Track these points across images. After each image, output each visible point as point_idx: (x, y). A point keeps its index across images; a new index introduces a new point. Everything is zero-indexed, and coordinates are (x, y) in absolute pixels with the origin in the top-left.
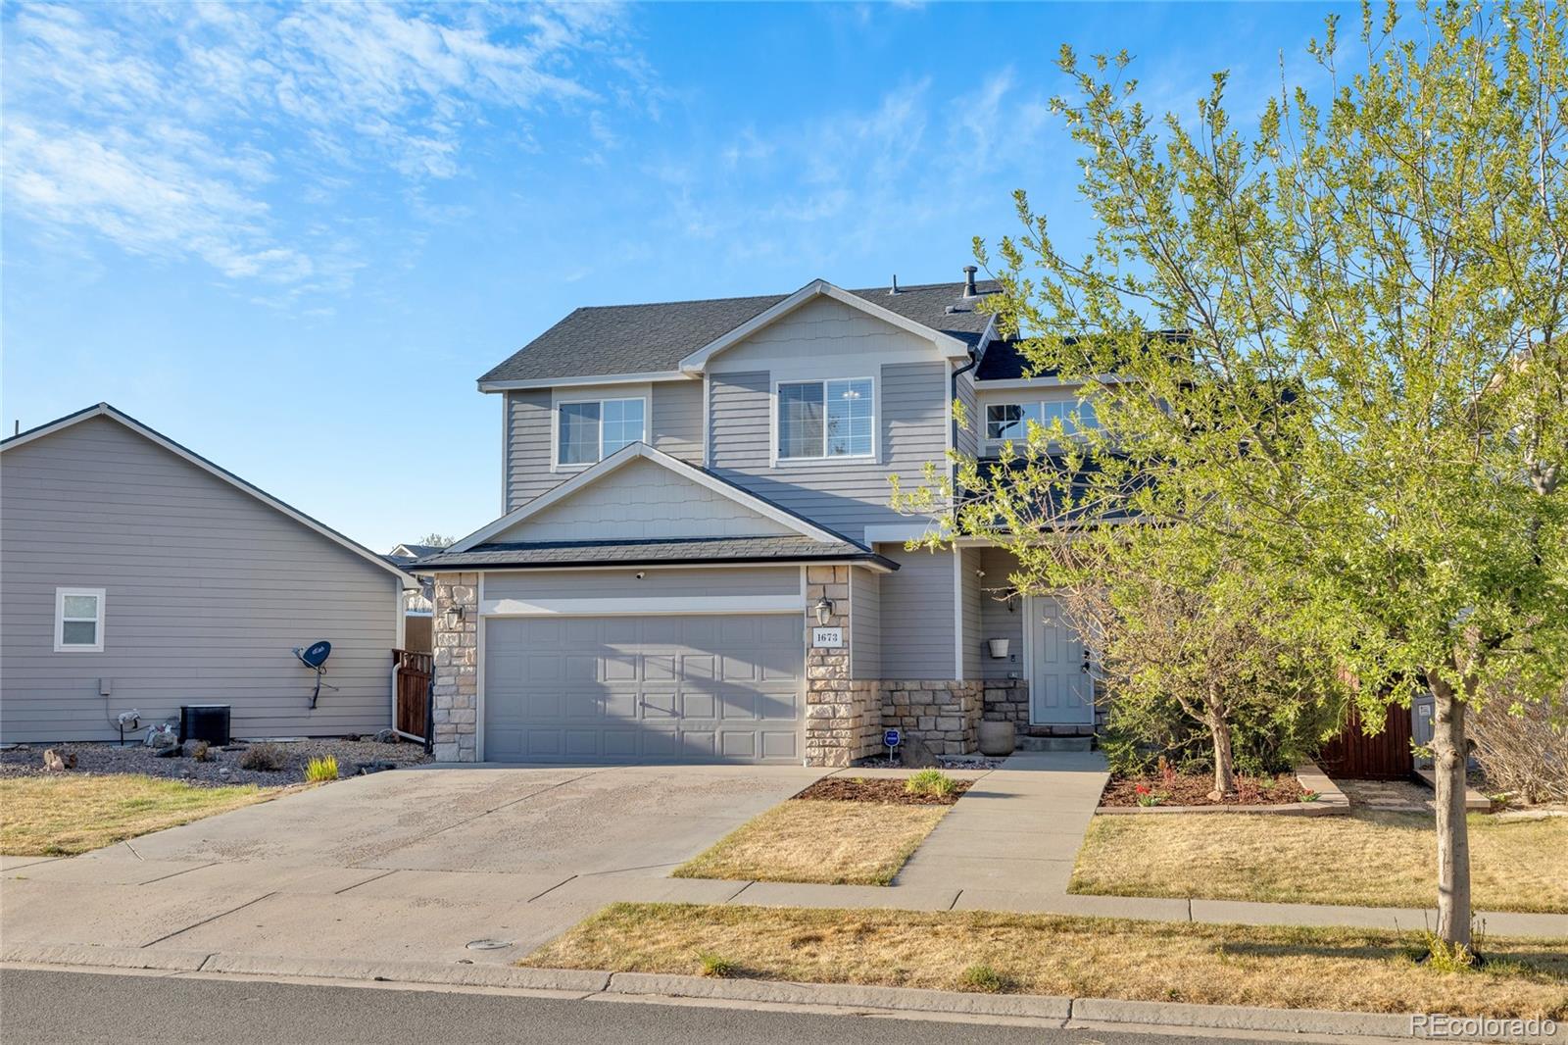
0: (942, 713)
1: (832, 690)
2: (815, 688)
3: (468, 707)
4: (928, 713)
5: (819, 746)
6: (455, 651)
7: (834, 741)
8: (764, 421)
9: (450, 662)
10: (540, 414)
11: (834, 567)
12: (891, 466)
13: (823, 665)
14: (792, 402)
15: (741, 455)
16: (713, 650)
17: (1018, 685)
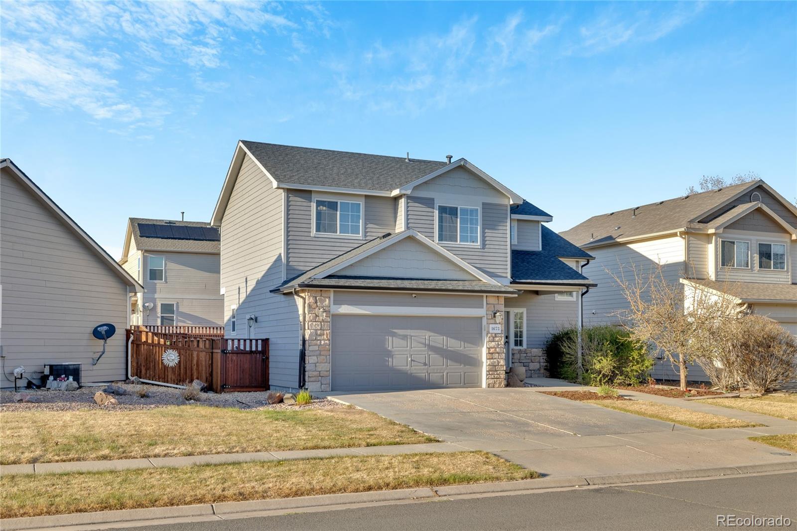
1: (497, 353)
2: (490, 352)
3: (326, 362)
5: (492, 378)
6: (319, 332)
7: (498, 376)
8: (432, 222)
9: (316, 338)
10: (305, 204)
11: (498, 296)
12: (486, 250)
13: (493, 341)
14: (444, 215)
16: (442, 334)
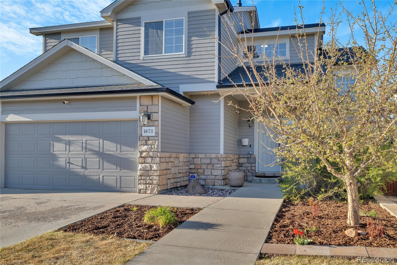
0: (214, 168)
1: (150, 157)
2: (142, 156)
4: (208, 168)
5: (144, 184)
7: (151, 181)
8: (138, 39)
11: (151, 96)
12: (192, 58)
13: (146, 145)
14: (150, 30)
15: (128, 55)
16: (100, 138)
17: (252, 157)
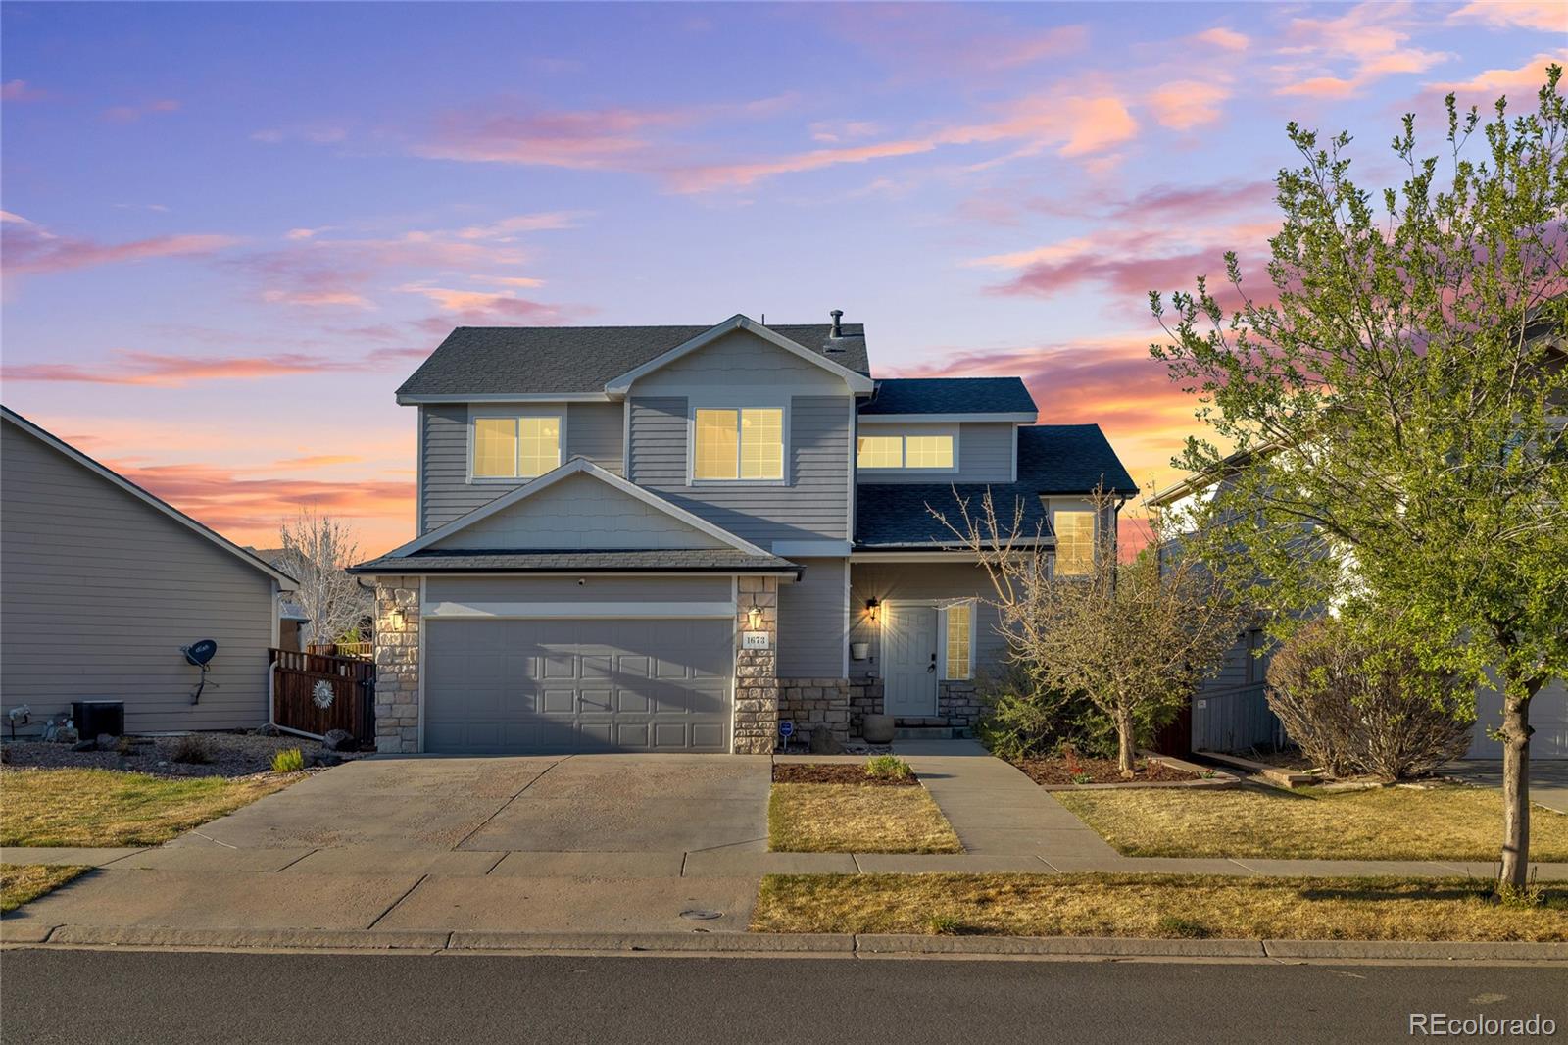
0: (831, 707)
1: (759, 687)
2: (744, 685)
3: (410, 703)
4: (818, 707)
5: (746, 736)
6: (398, 650)
7: (761, 731)
8: (682, 443)
9: (392, 661)
10: (457, 428)
11: (764, 578)
12: (799, 489)
13: (751, 665)
14: (707, 427)
15: (658, 474)
16: (647, 652)
17: (875, 683)
